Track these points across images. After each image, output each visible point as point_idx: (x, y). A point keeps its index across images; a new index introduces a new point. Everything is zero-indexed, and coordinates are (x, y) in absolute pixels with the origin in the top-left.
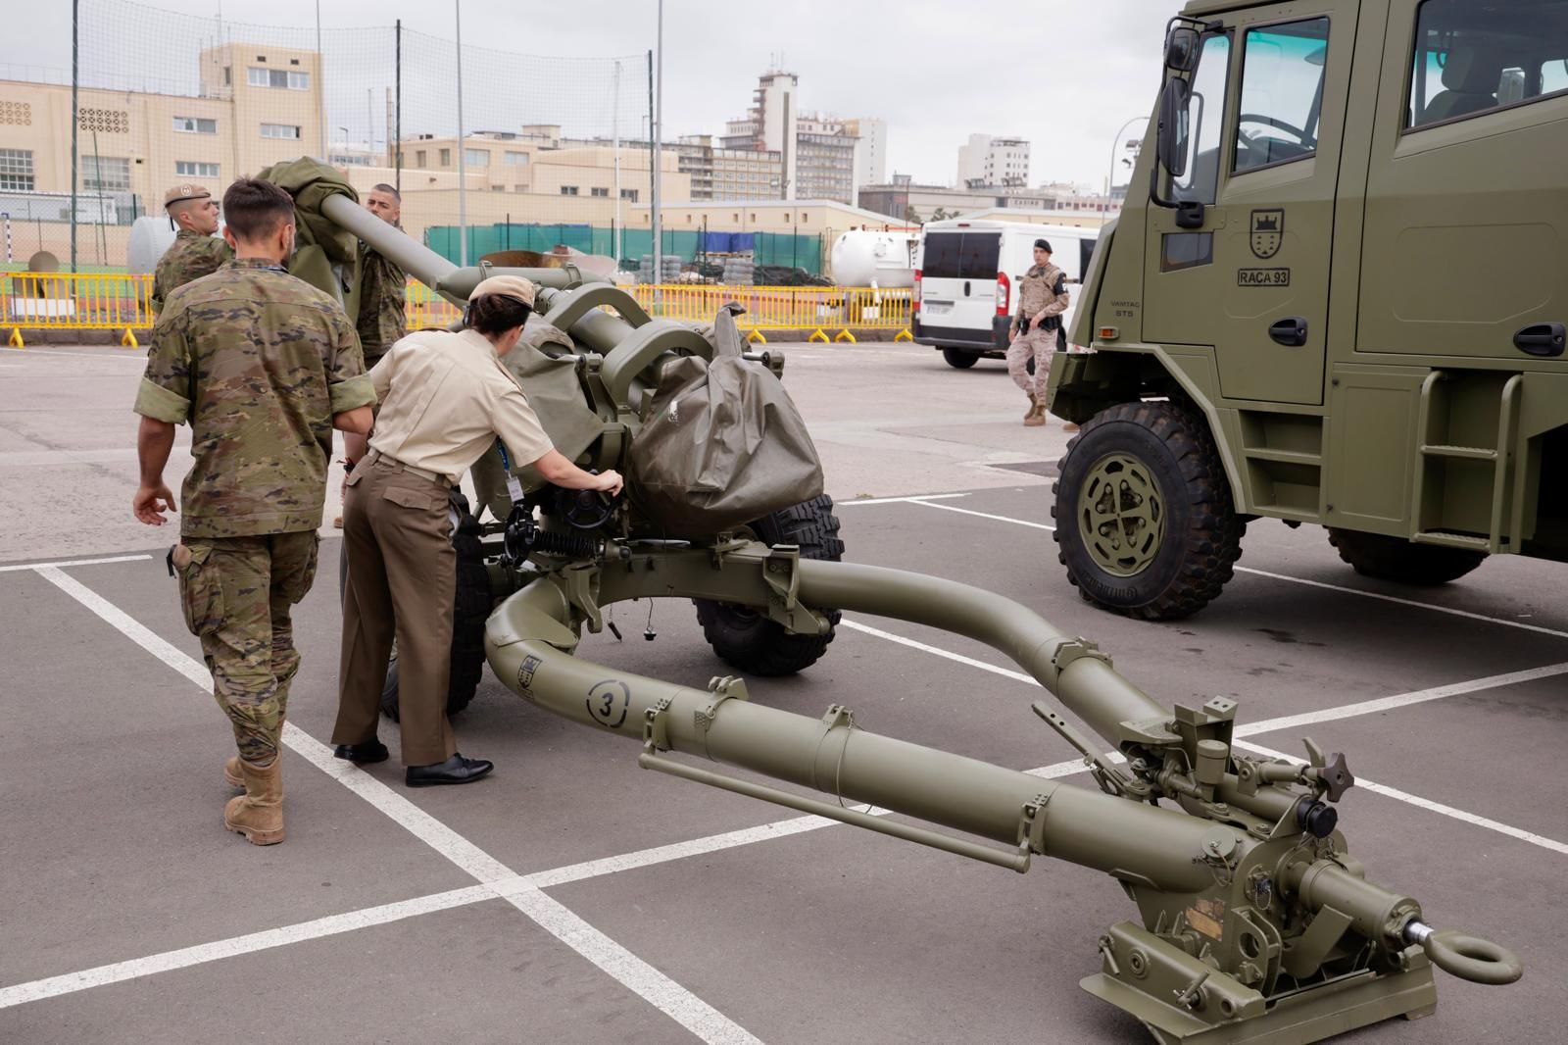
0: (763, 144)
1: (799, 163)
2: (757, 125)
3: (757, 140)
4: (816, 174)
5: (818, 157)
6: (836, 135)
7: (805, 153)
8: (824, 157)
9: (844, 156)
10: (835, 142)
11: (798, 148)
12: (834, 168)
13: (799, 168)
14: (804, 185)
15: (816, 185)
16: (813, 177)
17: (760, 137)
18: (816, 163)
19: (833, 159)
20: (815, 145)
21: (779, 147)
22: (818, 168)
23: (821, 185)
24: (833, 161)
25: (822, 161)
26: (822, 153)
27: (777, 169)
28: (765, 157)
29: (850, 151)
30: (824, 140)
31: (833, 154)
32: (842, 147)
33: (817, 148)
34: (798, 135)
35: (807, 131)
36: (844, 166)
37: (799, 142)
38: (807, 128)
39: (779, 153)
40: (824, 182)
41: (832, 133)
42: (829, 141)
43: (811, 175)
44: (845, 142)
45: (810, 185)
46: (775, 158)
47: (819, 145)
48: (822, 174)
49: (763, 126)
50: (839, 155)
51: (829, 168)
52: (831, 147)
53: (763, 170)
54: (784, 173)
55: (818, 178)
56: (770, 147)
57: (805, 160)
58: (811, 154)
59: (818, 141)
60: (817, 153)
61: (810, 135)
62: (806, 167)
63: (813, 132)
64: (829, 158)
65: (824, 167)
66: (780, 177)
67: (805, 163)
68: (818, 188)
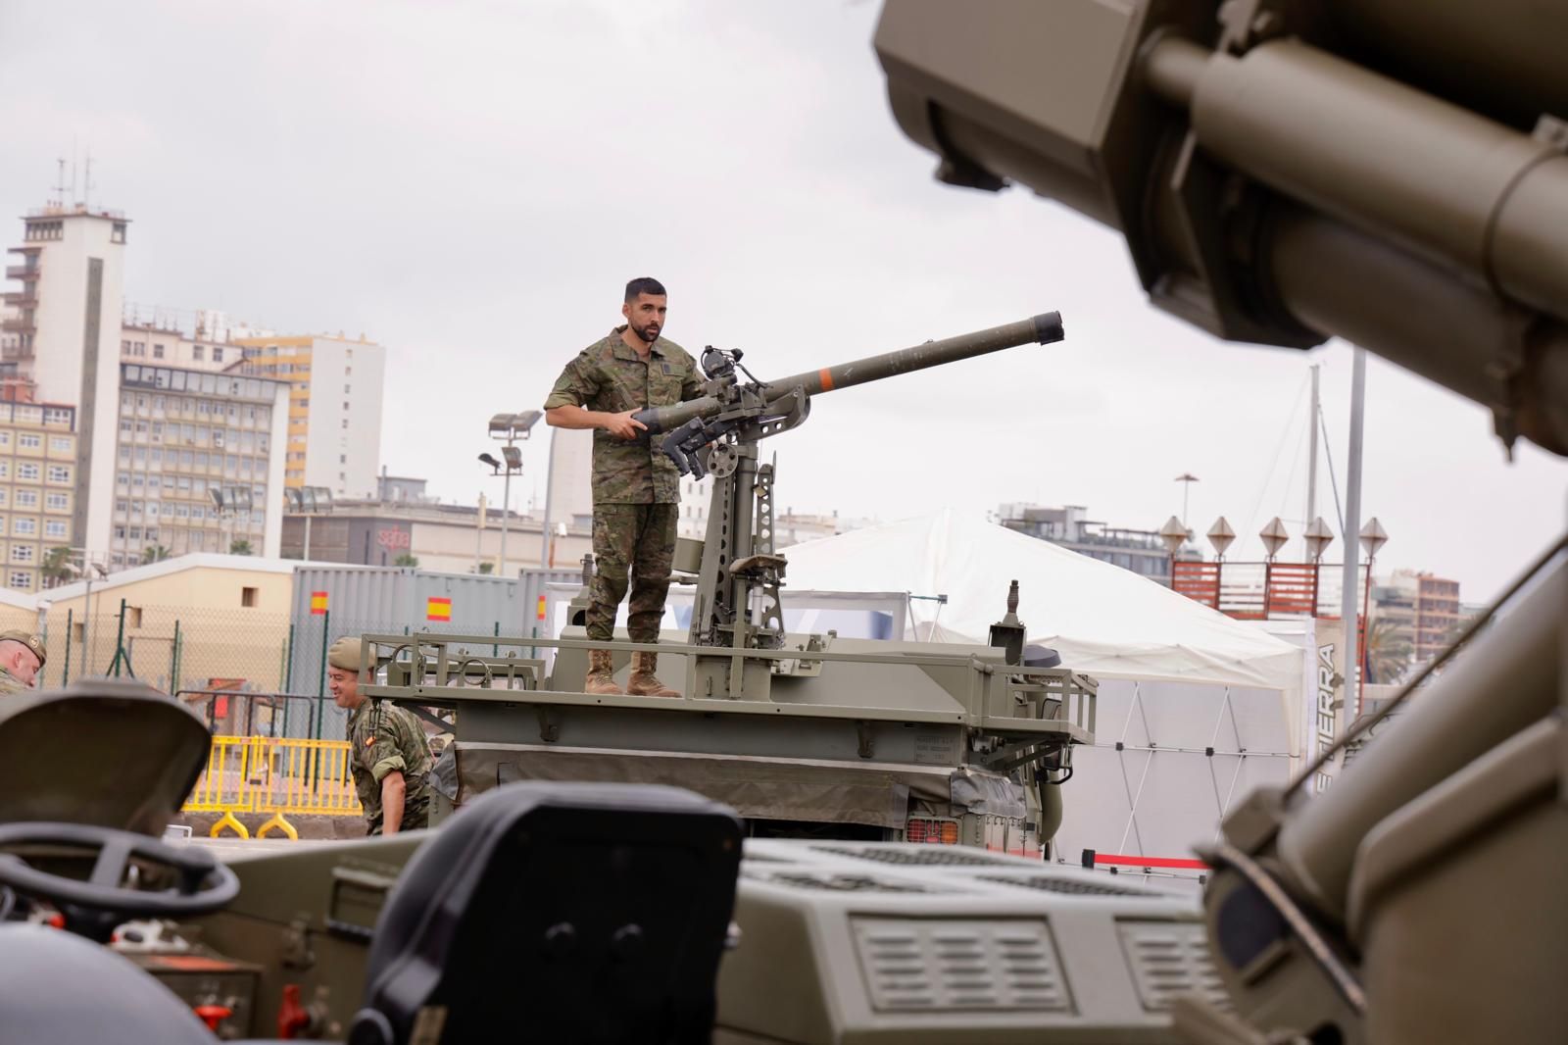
0: (31, 386)
1: (126, 437)
2: (16, 336)
3: (14, 376)
4: (171, 467)
5: (176, 424)
6: (226, 373)
7: (143, 412)
8: (194, 425)
9: (248, 423)
10: (224, 389)
11: (122, 401)
12: (220, 452)
13: (123, 449)
14: (137, 493)
15: (169, 493)
16: (164, 474)
17: (21, 369)
18: (171, 437)
19: (218, 431)
20: (170, 393)
21: (74, 398)
22: (175, 450)
23: (184, 494)
24: (216, 436)
25: (186, 434)
26: (189, 416)
27: (65, 449)
28: (35, 417)
29: (261, 414)
30: (193, 384)
31: (219, 418)
32: (242, 403)
33: (174, 403)
34: (123, 366)
35: (150, 359)
36: (247, 450)
37: (126, 385)
38: (150, 350)
39: (72, 409)
40: (190, 489)
41: (217, 367)
42: (208, 388)
43: (156, 467)
44: (250, 391)
45: (154, 494)
46: (60, 422)
47: (182, 396)
48: (185, 468)
49: (31, 338)
50: (233, 421)
51: (205, 452)
52: (212, 402)
53: (23, 450)
54: (84, 459)
55: (176, 476)
56: (47, 394)
57: (139, 428)
58: (159, 415)
59: (178, 383)
60: (174, 414)
61: (156, 368)
62: (141, 447)
63: (168, 360)
64: (207, 426)
65: (191, 449)
66: (72, 471)
67: (141, 438)
68: (175, 501)
